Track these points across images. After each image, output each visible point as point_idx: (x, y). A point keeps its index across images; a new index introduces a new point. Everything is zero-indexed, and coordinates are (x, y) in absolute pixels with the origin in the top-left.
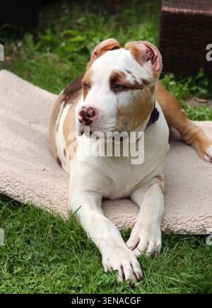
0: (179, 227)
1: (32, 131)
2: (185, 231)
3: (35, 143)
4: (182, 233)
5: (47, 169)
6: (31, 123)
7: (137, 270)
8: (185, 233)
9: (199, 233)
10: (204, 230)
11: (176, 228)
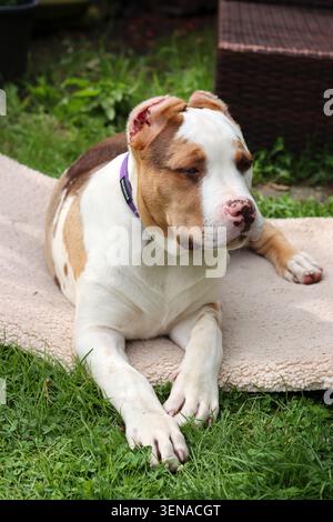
0: (246, 381)
1: (17, 234)
2: (255, 386)
3: (21, 253)
4: (249, 389)
5: (40, 292)
6: (14, 221)
7: (181, 446)
8: (255, 390)
9: (277, 389)
10: (285, 385)
11: (241, 381)
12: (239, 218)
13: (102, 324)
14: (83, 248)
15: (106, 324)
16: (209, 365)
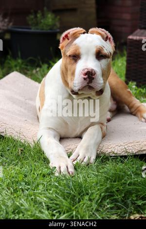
0: (109, 151)
1: (26, 104)
2: (114, 153)
3: (25, 109)
6: (26, 99)
7: (71, 170)
8: (114, 155)
9: (123, 154)
10: (127, 152)
11: (107, 151)
12: (86, 76)
13: (49, 127)
14: (44, 95)
15: (51, 127)
16: (93, 142)
